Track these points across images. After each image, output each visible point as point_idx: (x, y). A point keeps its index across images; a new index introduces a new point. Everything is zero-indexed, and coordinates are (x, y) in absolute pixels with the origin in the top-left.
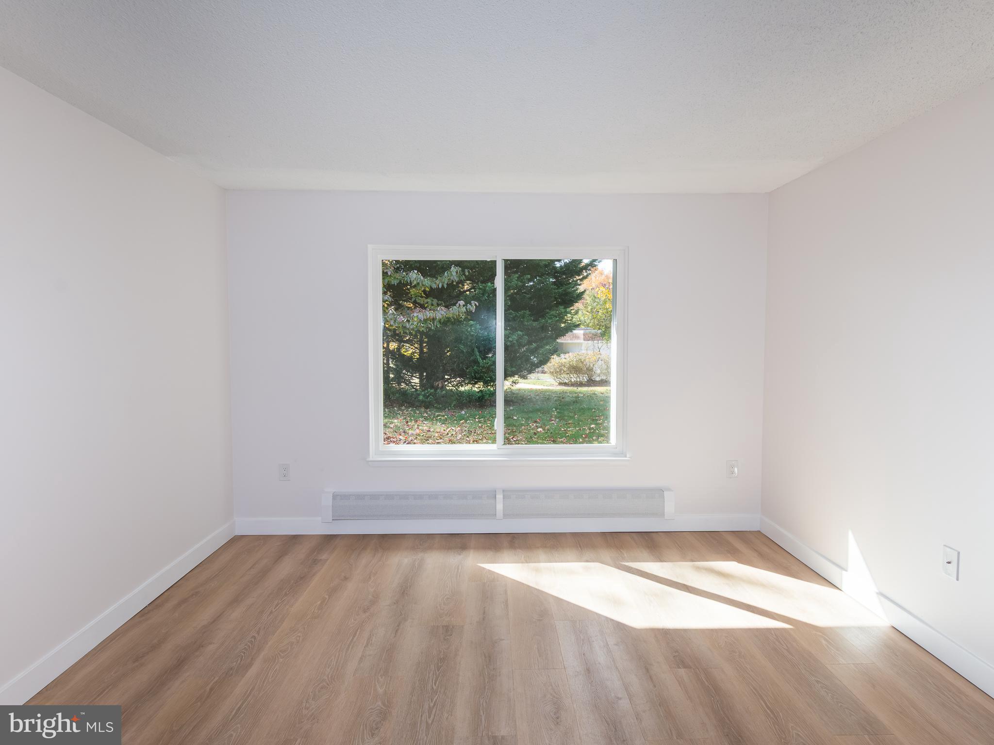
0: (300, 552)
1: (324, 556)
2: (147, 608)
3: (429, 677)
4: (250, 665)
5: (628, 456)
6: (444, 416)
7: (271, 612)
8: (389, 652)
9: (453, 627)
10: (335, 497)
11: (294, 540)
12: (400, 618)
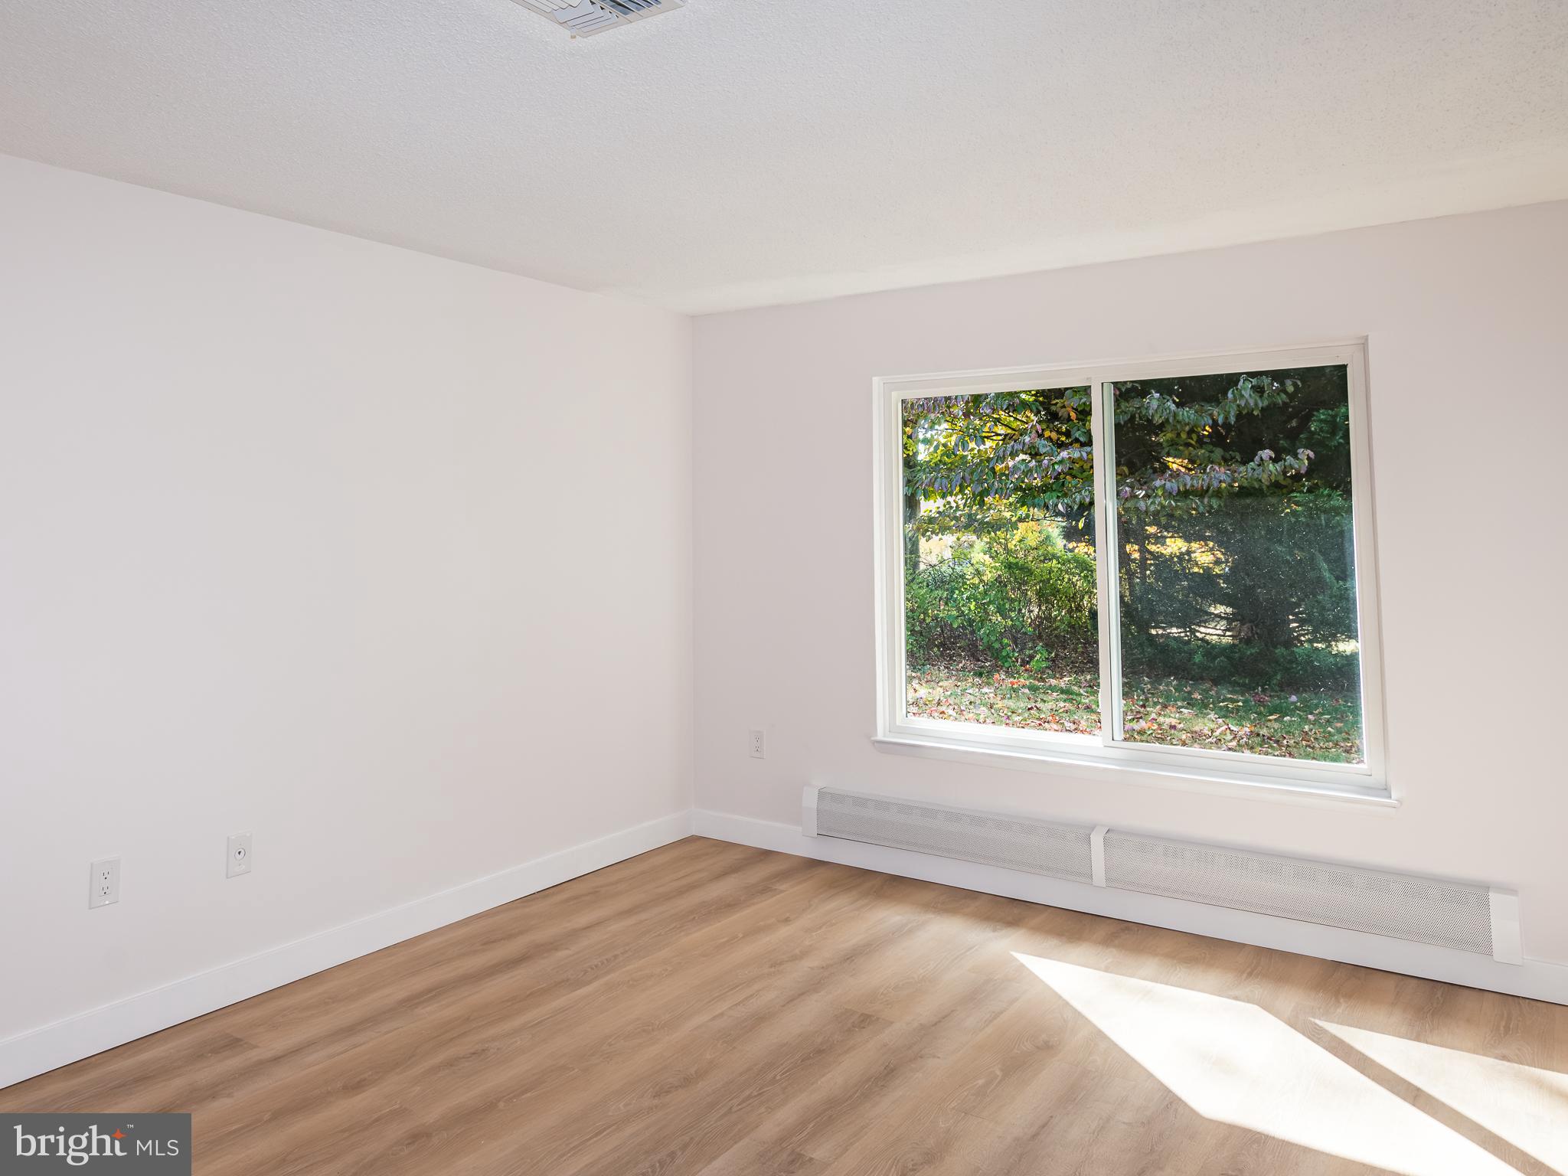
0: (758, 874)
1: (783, 887)
2: (534, 895)
3: (782, 1064)
4: (589, 983)
5: (1394, 795)
6: (1233, 701)
7: (659, 935)
8: (760, 1019)
9: (878, 1019)
10: (822, 795)
11: (765, 855)
12: (814, 985)
